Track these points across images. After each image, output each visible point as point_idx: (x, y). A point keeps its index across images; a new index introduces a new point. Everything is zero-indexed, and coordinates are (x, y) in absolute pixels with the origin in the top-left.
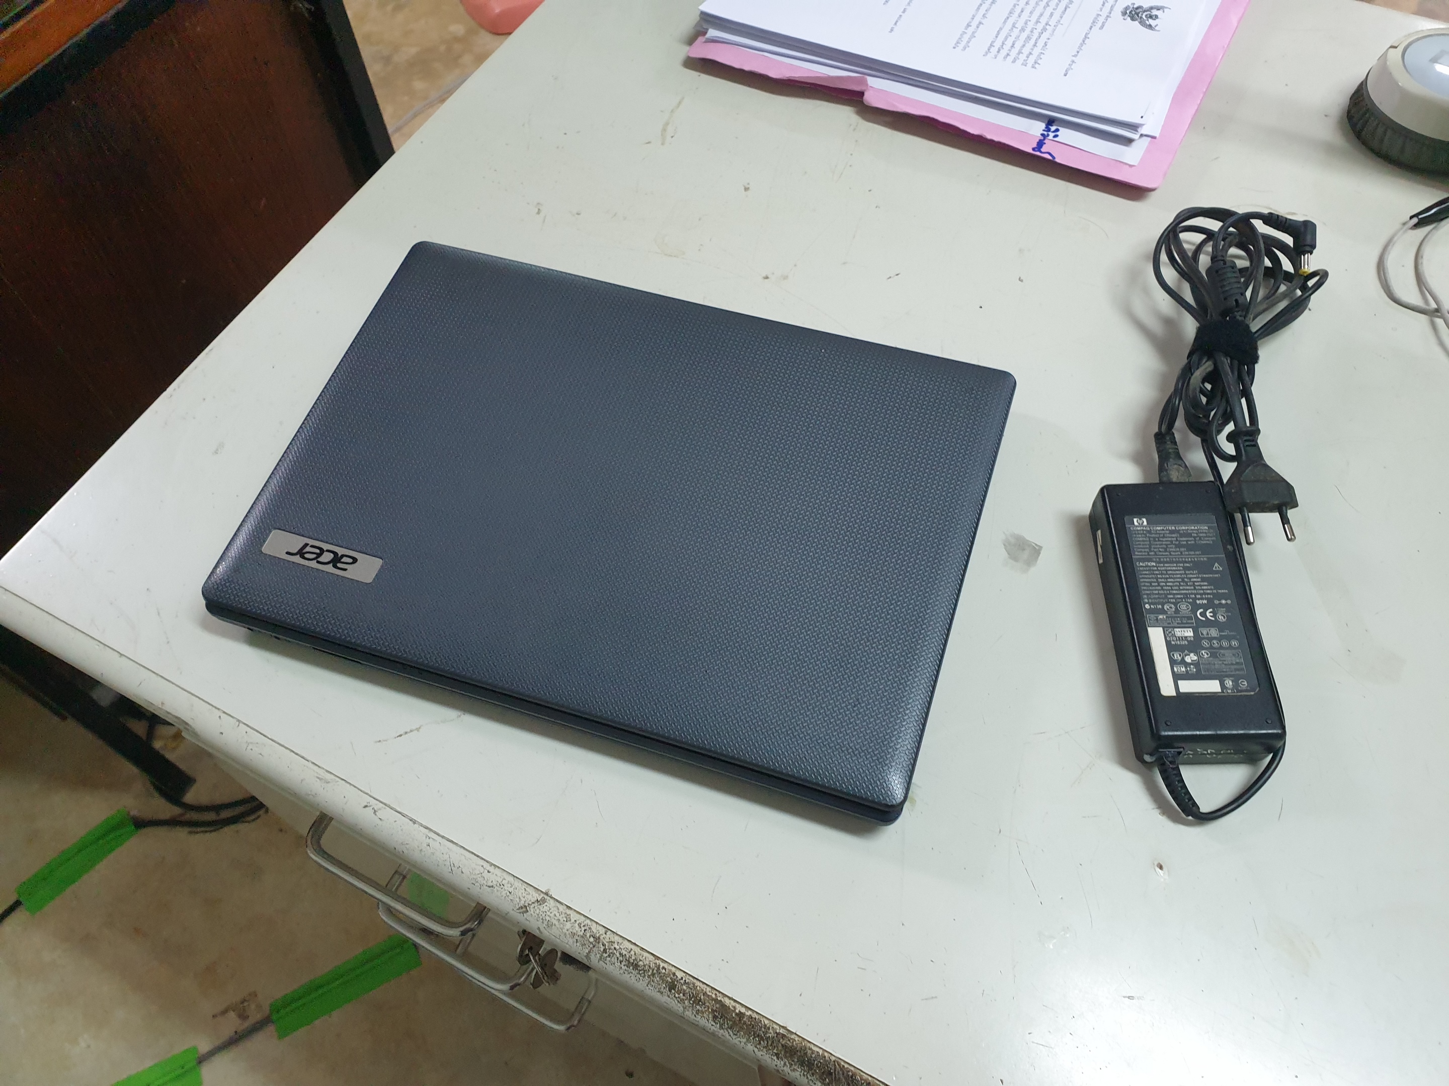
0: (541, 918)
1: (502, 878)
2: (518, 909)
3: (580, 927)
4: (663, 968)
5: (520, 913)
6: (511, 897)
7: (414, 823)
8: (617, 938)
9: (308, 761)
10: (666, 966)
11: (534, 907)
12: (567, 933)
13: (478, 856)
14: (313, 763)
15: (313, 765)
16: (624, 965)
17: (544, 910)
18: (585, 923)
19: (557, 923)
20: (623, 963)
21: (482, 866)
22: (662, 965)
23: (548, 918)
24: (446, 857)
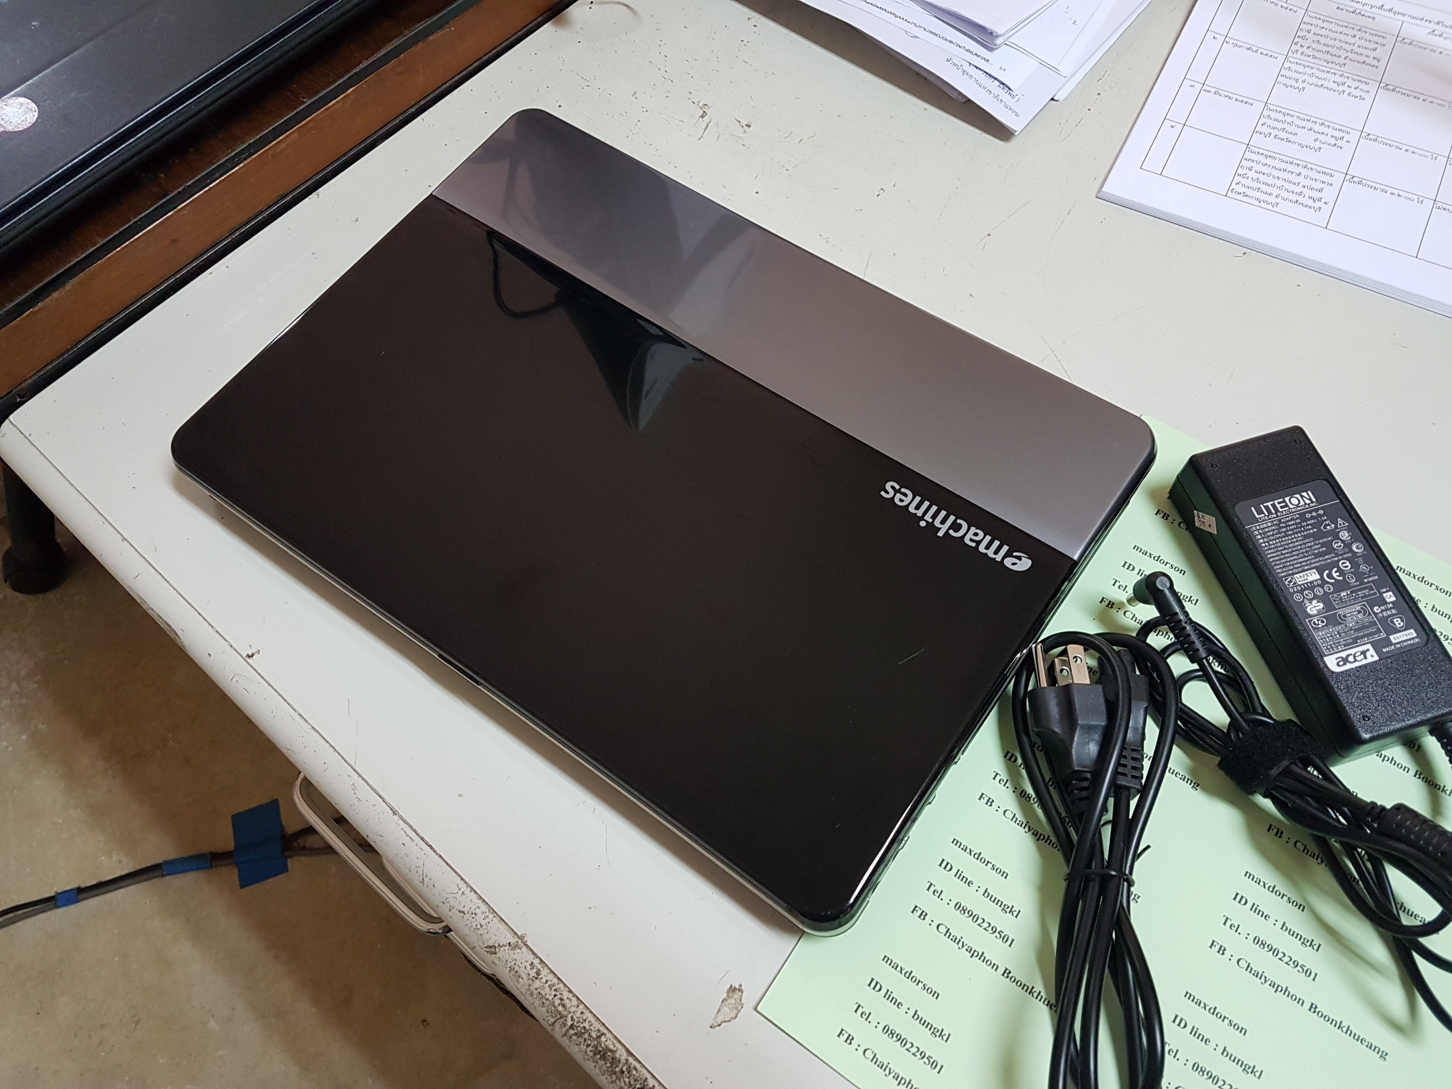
0: (509, 965)
1: (477, 905)
2: (485, 947)
3: (551, 990)
4: (635, 1068)
5: (488, 952)
6: (480, 932)
7: (395, 813)
8: (587, 1015)
9: (295, 711)
10: (638, 1066)
11: (504, 950)
12: (535, 992)
13: (456, 872)
14: (299, 714)
15: (299, 717)
16: (591, 1051)
17: (515, 957)
18: (558, 987)
19: (525, 977)
20: (590, 1048)
21: (458, 885)
22: (634, 1063)
23: (517, 968)
24: (420, 863)
